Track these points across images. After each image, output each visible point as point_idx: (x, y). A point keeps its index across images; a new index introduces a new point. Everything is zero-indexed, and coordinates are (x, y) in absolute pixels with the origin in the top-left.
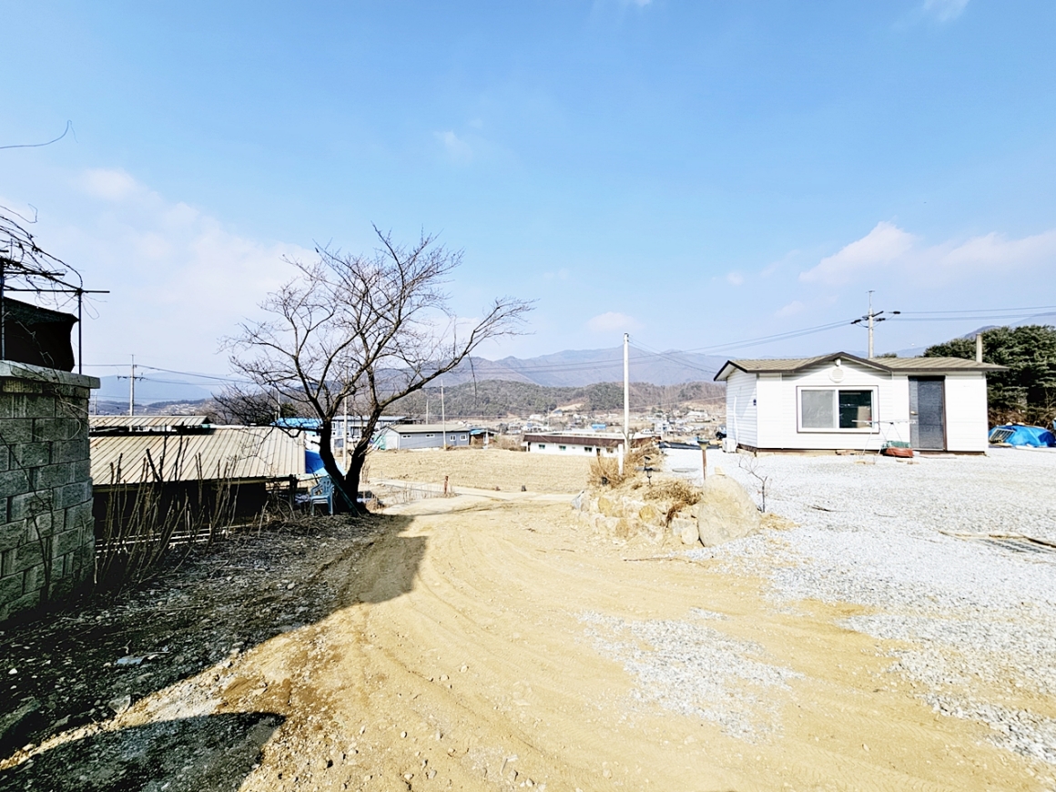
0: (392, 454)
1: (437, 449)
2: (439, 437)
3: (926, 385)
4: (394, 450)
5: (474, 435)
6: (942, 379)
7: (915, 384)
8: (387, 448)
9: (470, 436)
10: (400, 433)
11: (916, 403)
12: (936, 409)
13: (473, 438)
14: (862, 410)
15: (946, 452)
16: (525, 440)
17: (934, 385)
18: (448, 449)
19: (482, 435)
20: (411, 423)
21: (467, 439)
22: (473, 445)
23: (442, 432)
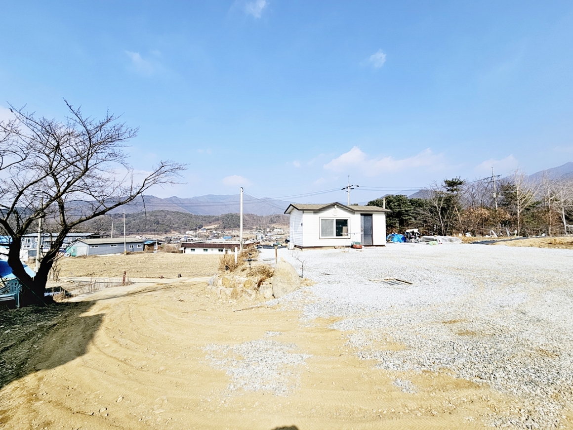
0: (82, 259)
1: (119, 254)
2: (121, 246)
3: (366, 217)
4: (84, 257)
5: (148, 245)
6: (371, 215)
7: (363, 217)
8: (78, 255)
9: (144, 245)
10: (89, 245)
11: (363, 225)
12: (370, 228)
13: (146, 247)
14: (344, 228)
15: (373, 245)
16: (182, 247)
17: (369, 218)
18: (128, 254)
19: (153, 244)
20: (99, 237)
21: (142, 246)
22: (146, 251)
23: (124, 243)
